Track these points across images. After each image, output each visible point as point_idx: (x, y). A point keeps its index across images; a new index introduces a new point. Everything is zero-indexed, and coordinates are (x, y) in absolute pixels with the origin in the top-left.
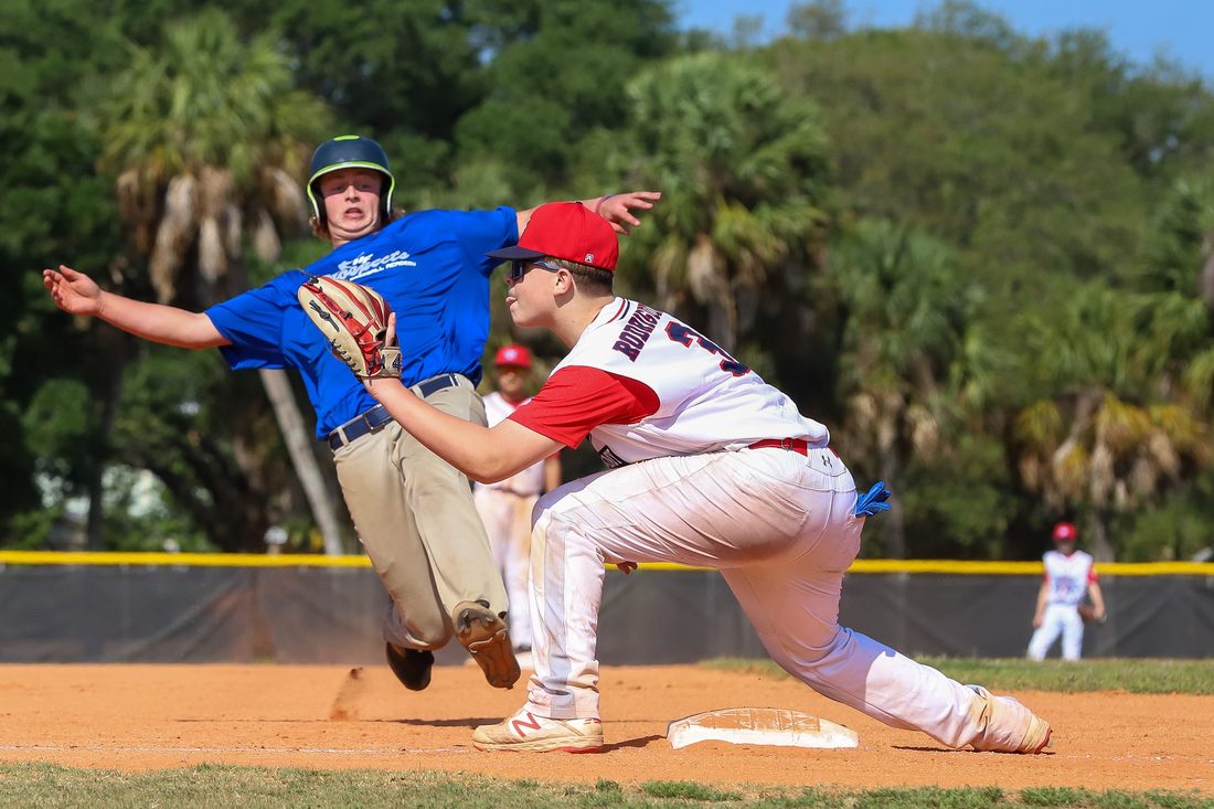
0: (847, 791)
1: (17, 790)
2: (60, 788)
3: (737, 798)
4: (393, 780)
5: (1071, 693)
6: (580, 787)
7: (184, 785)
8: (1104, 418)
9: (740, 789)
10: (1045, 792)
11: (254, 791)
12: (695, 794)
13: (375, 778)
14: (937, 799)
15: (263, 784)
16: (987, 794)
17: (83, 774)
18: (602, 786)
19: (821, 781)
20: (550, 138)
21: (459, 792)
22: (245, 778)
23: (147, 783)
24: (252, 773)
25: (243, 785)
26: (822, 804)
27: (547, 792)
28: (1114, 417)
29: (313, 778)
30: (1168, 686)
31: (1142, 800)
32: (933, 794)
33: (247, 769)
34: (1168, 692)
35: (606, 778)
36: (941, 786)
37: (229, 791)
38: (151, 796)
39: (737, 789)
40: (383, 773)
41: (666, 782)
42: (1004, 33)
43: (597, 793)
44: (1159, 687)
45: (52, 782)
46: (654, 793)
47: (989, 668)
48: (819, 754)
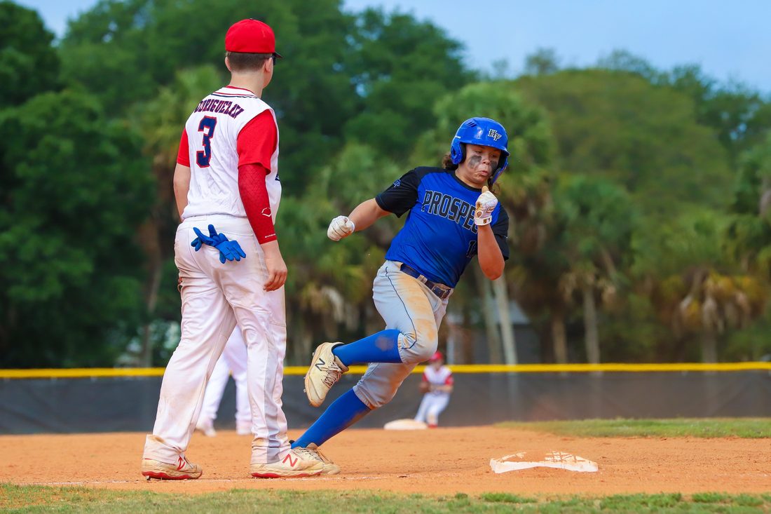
0: (594, 496)
1: (130, 506)
2: (155, 505)
3: (534, 502)
4: (342, 495)
5: (708, 438)
6: (446, 497)
7: (225, 501)
8: (710, 283)
9: (535, 496)
10: (705, 495)
11: (264, 503)
12: (510, 500)
13: (331, 494)
14: (646, 500)
15: (269, 500)
16: (673, 497)
17: (167, 497)
18: (459, 496)
19: (581, 491)
20: (397, 135)
21: (377, 501)
22: (259, 496)
23: (204, 500)
24: (263, 493)
25: (258, 500)
26: (582, 504)
27: (428, 500)
28: (716, 283)
29: (297, 495)
30: (762, 434)
31: (760, 498)
32: (643, 497)
33: (259, 491)
34: (762, 437)
35: (461, 491)
36: (647, 493)
37: (251, 504)
38: (207, 508)
39: (533, 497)
40: (336, 491)
41: (494, 493)
42: (648, 69)
43: (456, 500)
44: (757, 435)
45: (150, 501)
46: (487, 500)
47: (659, 425)
48: (577, 476)
